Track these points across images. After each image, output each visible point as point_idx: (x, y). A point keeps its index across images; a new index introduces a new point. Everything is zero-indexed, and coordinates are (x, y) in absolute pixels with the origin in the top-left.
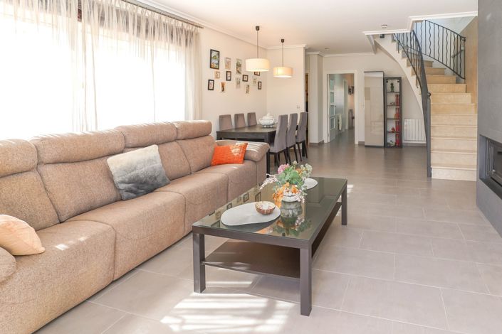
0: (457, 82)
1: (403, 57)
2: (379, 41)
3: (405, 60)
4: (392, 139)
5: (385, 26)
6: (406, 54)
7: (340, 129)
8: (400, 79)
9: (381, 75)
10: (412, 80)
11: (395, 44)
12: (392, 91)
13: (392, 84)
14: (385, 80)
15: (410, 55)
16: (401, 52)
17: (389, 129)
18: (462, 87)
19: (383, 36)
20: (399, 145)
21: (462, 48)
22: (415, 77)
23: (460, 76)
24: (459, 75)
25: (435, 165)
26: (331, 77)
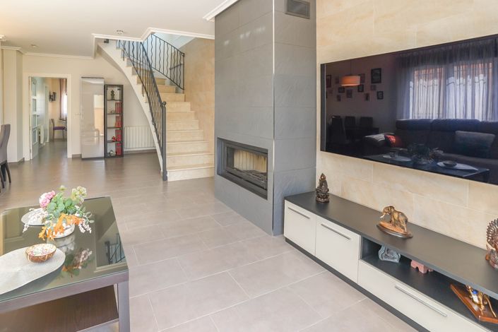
0: (177, 92)
1: (128, 65)
2: (102, 45)
3: (130, 68)
4: (112, 148)
5: (120, 32)
6: (132, 62)
7: (42, 142)
8: (121, 87)
9: (102, 82)
10: (138, 88)
11: (120, 51)
12: (113, 99)
13: (113, 92)
14: (106, 87)
15: (135, 64)
16: (126, 59)
17: (109, 138)
18: (181, 96)
19: (107, 41)
20: (120, 154)
21: (182, 63)
22: (141, 86)
23: (179, 87)
24: (178, 85)
25: (171, 168)
26: (33, 80)
